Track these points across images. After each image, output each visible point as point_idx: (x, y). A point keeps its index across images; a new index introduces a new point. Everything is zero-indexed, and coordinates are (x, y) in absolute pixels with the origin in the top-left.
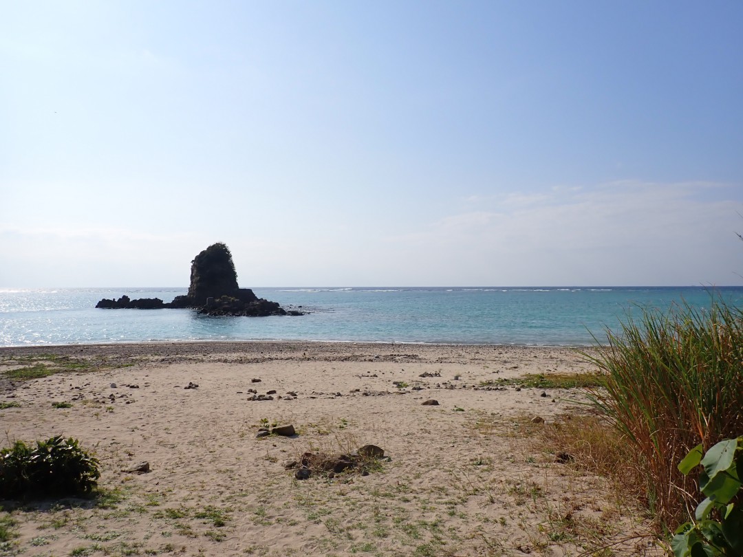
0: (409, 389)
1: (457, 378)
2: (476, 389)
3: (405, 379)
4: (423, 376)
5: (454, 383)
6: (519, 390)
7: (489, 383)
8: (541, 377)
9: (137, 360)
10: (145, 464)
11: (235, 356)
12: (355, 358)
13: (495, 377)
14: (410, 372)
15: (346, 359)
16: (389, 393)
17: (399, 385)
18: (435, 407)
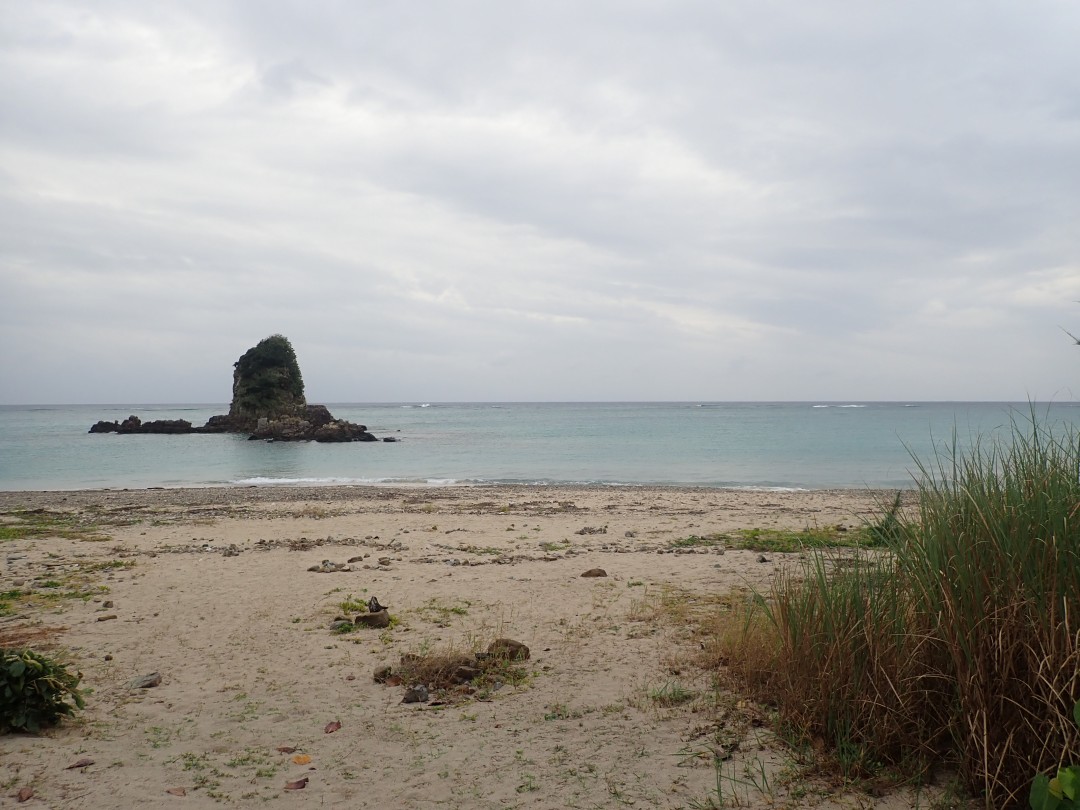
0: (562, 553)
1: (630, 535)
2: (661, 552)
3: (555, 539)
4: (582, 533)
5: (628, 542)
6: (721, 553)
7: (680, 543)
8: (756, 533)
9: (149, 512)
10: (154, 677)
11: (299, 506)
13: (686, 535)
14: (559, 529)
16: (531, 559)
17: (546, 546)
18: (601, 580)
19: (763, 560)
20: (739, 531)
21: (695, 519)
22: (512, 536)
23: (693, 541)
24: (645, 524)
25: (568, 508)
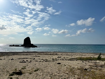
0: (55, 60)
1: (64, 58)
2: (68, 60)
3: (54, 58)
4: (58, 57)
5: (64, 59)
6: (77, 61)
7: (70, 59)
8: (80, 58)
12: (47, 54)
13: (71, 58)
14: (55, 57)
15: (46, 54)
16: (51, 61)
17: (53, 59)
18: (60, 65)
19: (83, 62)
20: (78, 57)
21: (72, 56)
22: (49, 58)
23: (72, 59)
24: (66, 56)
25: (56, 54)
